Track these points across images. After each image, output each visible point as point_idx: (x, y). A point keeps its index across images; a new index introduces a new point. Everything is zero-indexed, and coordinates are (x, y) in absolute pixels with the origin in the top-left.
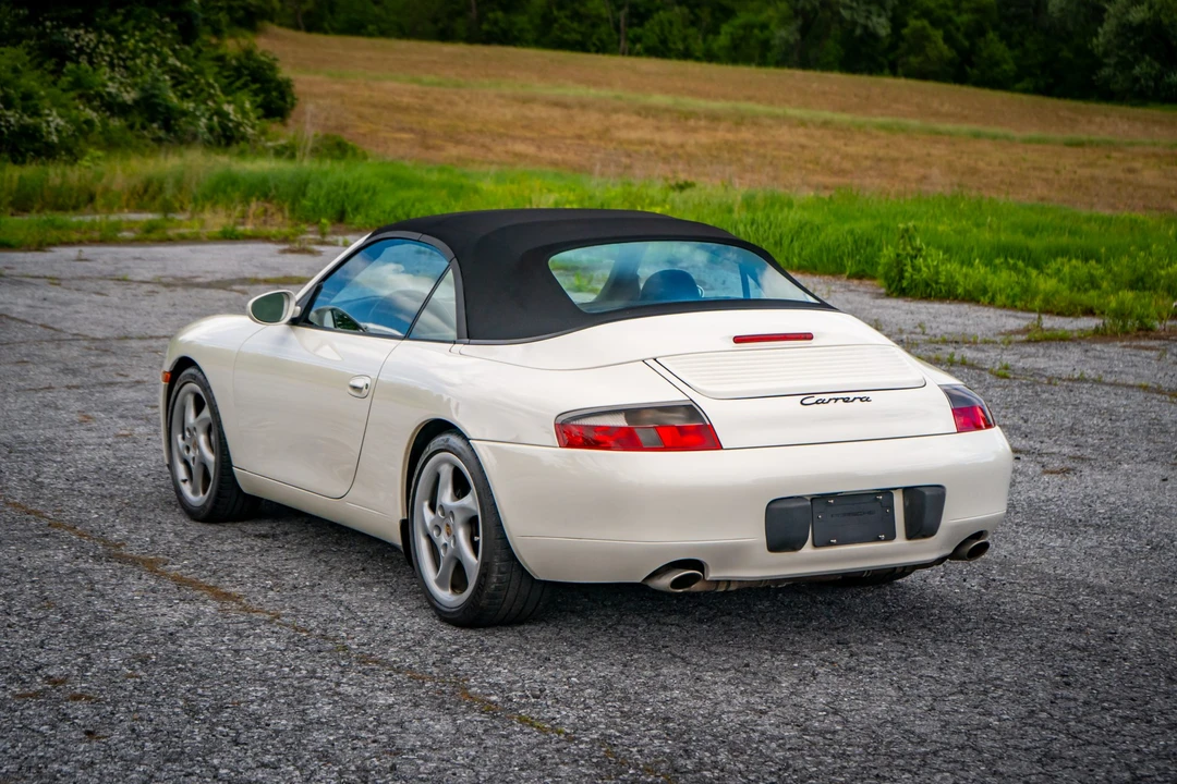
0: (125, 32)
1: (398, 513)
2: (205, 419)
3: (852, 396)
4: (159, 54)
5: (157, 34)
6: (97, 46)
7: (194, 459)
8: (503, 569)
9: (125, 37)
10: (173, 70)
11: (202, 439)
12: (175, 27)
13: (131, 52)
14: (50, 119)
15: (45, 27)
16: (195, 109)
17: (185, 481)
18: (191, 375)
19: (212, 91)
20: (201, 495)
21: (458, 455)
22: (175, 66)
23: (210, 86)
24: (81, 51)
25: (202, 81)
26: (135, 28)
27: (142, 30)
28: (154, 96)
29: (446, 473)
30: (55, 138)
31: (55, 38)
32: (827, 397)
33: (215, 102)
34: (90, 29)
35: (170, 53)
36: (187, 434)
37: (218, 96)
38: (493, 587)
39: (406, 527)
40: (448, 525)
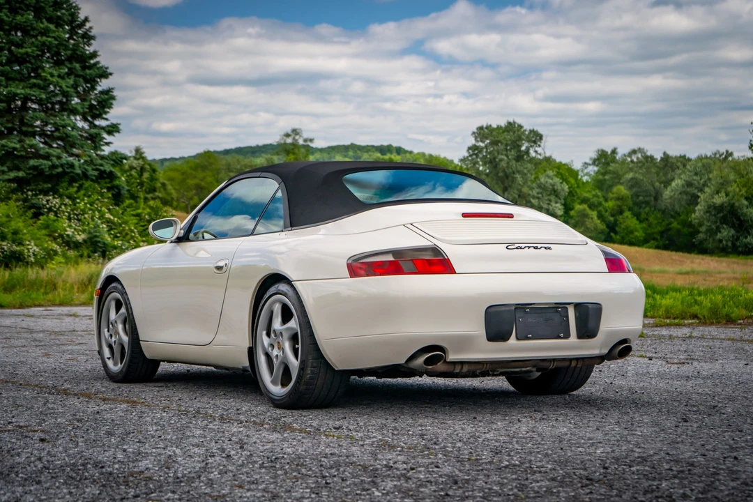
0: (78, 198)
1: (247, 343)
2: (123, 313)
3: (539, 246)
4: (99, 211)
5: (98, 199)
6: (60, 207)
7: (115, 342)
8: (315, 365)
9: (78, 201)
10: (108, 221)
11: (120, 327)
12: (110, 195)
13: (82, 210)
14: (30, 247)
15: (27, 195)
16: (122, 245)
17: (109, 358)
18: (114, 287)
19: (133, 234)
20: (119, 365)
21: (285, 295)
22: (110, 219)
23: (132, 231)
24: (50, 210)
25: (127, 228)
26: (84, 195)
27: (89, 196)
28: (96, 236)
29: (277, 308)
30: (32, 259)
31: (34, 202)
33: (135, 241)
34: (56, 196)
35: (107, 211)
36: (111, 326)
37: (137, 238)
38: (308, 376)
39: (251, 352)
40: (279, 343)
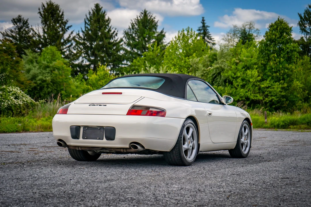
32: (96, 104)
